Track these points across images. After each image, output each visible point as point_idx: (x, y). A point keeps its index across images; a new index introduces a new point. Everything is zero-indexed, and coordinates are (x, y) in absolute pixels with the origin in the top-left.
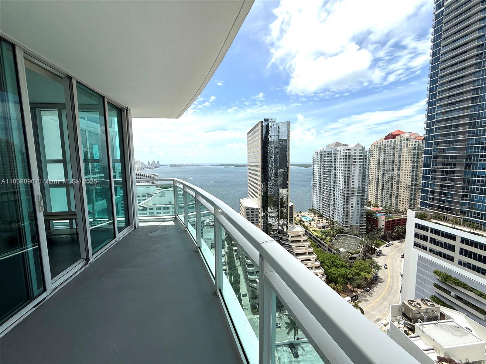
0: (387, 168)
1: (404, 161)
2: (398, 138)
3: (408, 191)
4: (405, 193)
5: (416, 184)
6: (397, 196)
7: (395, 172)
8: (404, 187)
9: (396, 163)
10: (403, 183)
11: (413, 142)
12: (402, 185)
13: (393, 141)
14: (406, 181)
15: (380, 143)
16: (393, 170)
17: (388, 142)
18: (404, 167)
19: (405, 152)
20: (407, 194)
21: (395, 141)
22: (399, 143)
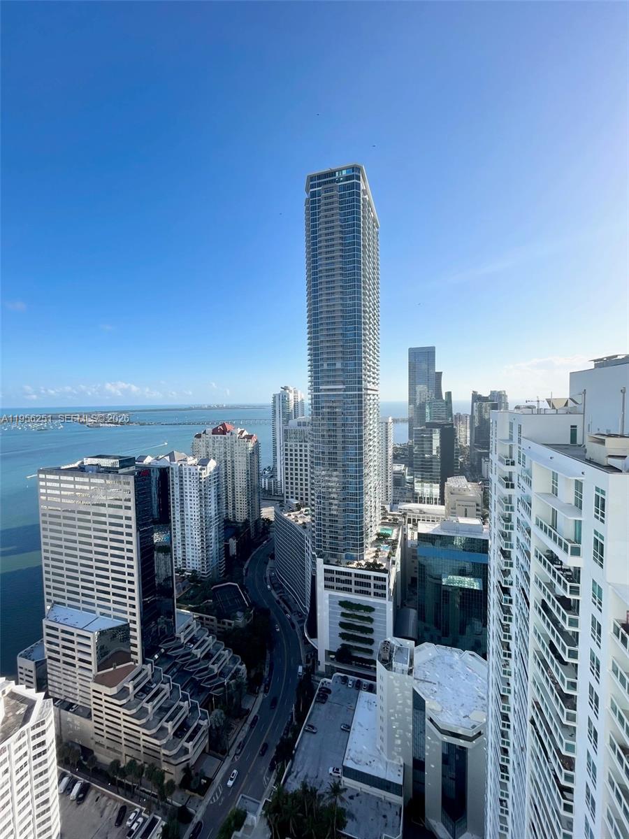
1: (238, 463)
2: (228, 435)
6: (234, 504)
8: (240, 492)
10: (238, 487)
13: (223, 438)
14: (242, 486)
17: (217, 437)
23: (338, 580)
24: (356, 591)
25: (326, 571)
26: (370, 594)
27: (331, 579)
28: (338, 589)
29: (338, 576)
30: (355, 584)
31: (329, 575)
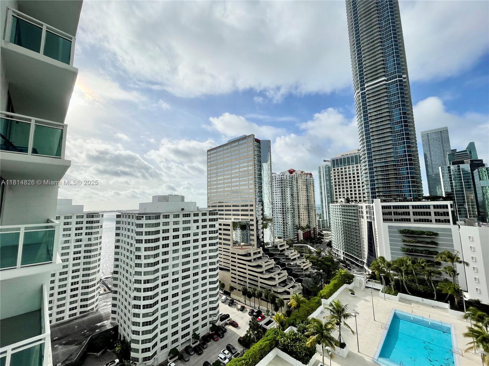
1: (301, 190)
8: (303, 208)
10: (302, 206)
11: (304, 176)
23: (396, 213)
24: (415, 221)
25: (383, 207)
26: (431, 221)
27: (390, 213)
28: (396, 220)
29: (396, 210)
30: (414, 215)
31: (387, 210)
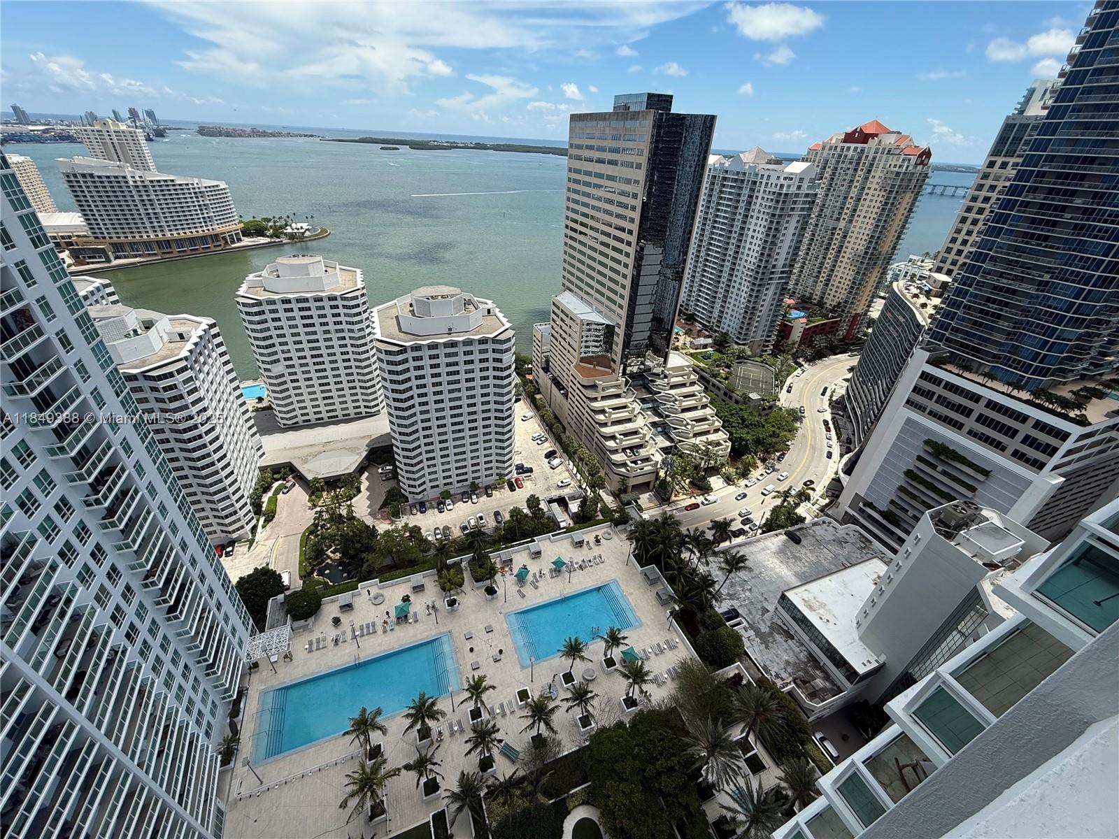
0: (827, 212)
2: (872, 143)
3: (853, 268)
4: (847, 271)
5: (872, 254)
6: (830, 275)
7: (842, 224)
8: (849, 258)
9: (850, 204)
10: (849, 250)
11: (897, 160)
12: (848, 253)
13: (859, 150)
14: (856, 247)
15: (830, 149)
16: (838, 219)
17: (849, 148)
18: (863, 214)
19: (877, 180)
20: (851, 272)
21: (862, 151)
22: (870, 158)
25: (923, 375)
31: (928, 386)
